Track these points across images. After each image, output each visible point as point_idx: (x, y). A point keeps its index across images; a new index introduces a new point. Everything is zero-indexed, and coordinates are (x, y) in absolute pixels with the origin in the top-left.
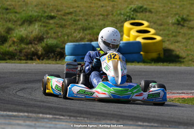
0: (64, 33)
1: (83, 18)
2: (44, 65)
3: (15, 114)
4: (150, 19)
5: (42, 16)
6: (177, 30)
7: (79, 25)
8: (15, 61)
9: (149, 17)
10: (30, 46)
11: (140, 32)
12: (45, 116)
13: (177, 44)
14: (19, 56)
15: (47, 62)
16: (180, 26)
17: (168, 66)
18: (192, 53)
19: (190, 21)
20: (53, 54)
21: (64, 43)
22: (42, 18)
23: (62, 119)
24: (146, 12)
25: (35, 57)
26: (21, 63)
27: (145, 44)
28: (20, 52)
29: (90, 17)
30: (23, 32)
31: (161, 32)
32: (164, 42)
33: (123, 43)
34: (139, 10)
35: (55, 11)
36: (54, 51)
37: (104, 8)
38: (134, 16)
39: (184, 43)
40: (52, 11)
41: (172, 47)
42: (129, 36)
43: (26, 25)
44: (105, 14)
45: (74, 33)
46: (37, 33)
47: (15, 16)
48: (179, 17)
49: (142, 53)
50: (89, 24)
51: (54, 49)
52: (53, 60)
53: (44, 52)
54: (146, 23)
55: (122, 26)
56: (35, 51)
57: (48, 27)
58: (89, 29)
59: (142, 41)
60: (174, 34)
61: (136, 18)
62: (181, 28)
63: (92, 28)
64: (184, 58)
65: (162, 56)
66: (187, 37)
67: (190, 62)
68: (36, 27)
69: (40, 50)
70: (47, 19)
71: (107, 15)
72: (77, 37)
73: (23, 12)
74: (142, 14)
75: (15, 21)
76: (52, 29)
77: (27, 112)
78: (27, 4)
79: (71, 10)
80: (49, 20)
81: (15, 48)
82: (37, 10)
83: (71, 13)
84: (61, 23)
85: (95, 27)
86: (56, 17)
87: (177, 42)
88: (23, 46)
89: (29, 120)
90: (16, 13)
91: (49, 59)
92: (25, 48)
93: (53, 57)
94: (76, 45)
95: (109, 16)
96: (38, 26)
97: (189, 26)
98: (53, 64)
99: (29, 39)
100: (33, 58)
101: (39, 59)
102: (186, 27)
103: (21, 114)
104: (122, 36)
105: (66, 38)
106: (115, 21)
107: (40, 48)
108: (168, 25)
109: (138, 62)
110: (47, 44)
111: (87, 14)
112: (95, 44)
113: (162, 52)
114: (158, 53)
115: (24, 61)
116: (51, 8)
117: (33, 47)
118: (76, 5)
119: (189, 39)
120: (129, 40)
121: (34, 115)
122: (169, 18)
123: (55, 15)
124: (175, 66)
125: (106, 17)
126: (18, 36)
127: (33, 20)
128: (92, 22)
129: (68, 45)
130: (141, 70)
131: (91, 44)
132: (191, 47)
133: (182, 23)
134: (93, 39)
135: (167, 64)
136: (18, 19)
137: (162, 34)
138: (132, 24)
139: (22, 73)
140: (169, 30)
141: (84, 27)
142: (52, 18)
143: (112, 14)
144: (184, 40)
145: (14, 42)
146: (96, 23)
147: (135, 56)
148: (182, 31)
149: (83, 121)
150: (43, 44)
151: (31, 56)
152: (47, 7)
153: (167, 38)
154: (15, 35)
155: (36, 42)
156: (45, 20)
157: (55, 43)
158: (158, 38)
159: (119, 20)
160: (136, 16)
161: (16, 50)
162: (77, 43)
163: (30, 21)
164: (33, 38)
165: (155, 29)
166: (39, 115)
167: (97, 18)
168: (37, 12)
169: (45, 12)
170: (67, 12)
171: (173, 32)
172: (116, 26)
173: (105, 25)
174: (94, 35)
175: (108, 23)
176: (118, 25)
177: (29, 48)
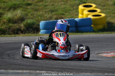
0: (38, 14)
1: (50, 4)
2: (28, 37)
3: (20, 71)
4: (96, 2)
5: (22, 4)
7: (48, 8)
9: (95, 1)
10: (16, 25)
11: (90, 11)
14: (9, 31)
17: (112, 33)
20: (31, 29)
21: (39, 21)
26: (11, 37)
27: (94, 19)
28: (9, 29)
29: (55, 3)
31: (104, 11)
32: (107, 17)
33: (79, 20)
35: (31, 0)
36: (32, 28)
38: (85, 1)
41: (112, 21)
42: (82, 14)
43: (11, 10)
45: (45, 14)
47: (4, 5)
49: (92, 26)
50: (54, 8)
51: (32, 26)
52: (32, 34)
53: (25, 28)
54: (94, 5)
55: (78, 8)
56: (19, 28)
57: (27, 11)
58: (55, 11)
59: (92, 18)
60: (113, 12)
61: (87, 2)
63: (57, 10)
65: (106, 27)
69: (23, 27)
70: (26, 5)
72: (47, 17)
75: (4, 8)
76: (29, 12)
77: (28, 70)
81: (5, 26)
83: (42, 1)
84: (35, 8)
85: (59, 10)
88: (11, 25)
90: (4, 2)
91: (29, 33)
93: (32, 31)
95: (68, 2)
96: (20, 11)
98: (33, 36)
99: (15, 20)
100: (18, 32)
101: (22, 33)
103: (25, 71)
104: (77, 15)
105: (40, 18)
106: (73, 5)
108: (109, 6)
109: (90, 32)
110: (27, 23)
111: (53, 1)
113: (106, 25)
114: (104, 25)
115: (14, 35)
117: (18, 25)
120: (83, 17)
121: (34, 72)
122: (109, 1)
123: (31, 3)
125: (66, 2)
126: (7, 18)
129: (42, 23)
130: (93, 37)
134: (58, 18)
136: (6, 6)
138: (85, 6)
139: (14, 43)
140: (109, 9)
141: (51, 10)
142: (29, 4)
145: (4, 23)
146: (59, 7)
147: (88, 28)
155: (20, 22)
156: (24, 7)
157: (33, 21)
158: (103, 15)
159: (75, 4)
161: (6, 27)
162: (48, 21)
163: (14, 7)
164: (17, 19)
165: (100, 9)
167: (60, 3)
168: (19, 1)
169: (24, 1)
171: (112, 10)
172: (73, 8)
173: (65, 8)
174: (59, 15)
175: (68, 6)
176: (75, 7)
177: (15, 26)
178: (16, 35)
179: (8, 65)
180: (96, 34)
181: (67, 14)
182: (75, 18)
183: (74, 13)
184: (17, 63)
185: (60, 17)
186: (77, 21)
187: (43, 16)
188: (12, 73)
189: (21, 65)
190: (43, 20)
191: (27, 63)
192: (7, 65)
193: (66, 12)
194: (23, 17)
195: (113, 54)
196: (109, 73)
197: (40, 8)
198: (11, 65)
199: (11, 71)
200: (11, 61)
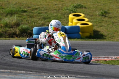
0: (33, 21)
1: (44, 12)
2: (20, 41)
3: (2, 70)
4: (85, 12)
5: (18, 11)
6: (101, 19)
7: (42, 16)
8: (2, 38)
9: (84, 11)
10: (12, 29)
11: (79, 20)
12: (21, 72)
13: (101, 28)
14: (5, 35)
15: (22, 39)
16: (103, 17)
17: (96, 41)
18: (111, 33)
19: (109, 13)
20: (25, 34)
21: (33, 27)
22: (19, 12)
23: (31, 73)
24: (83, 8)
25: (15, 36)
26: (6, 40)
27: (82, 27)
28: (6, 32)
29: (49, 11)
30: (7, 20)
31: (92, 20)
32: (94, 26)
33: (69, 27)
34: (78, 7)
35: (27, 7)
36: (26, 32)
37: (57, 6)
38: (75, 11)
39: (106, 27)
40: (25, 7)
41: (98, 29)
42: (72, 23)
43: (9, 16)
44: (58, 9)
45: (39, 21)
46: (15, 21)
47: (2, 11)
48: (103, 11)
49: (80, 33)
50: (47, 15)
52: (26, 38)
53: (20, 33)
54: (83, 15)
55: (68, 17)
56: (15, 32)
57: (22, 17)
58: (48, 19)
59: (80, 26)
60: (100, 21)
62: (104, 18)
63: (50, 18)
64: (106, 36)
65: (92, 35)
66: (108, 23)
67: (110, 39)
68: (15, 17)
70: (22, 12)
71: (59, 10)
72: (40, 23)
73: (7, 8)
74: (80, 9)
75: (2, 14)
76: (25, 18)
77: (10, 69)
78: (9, 3)
79: (37, 7)
80: (23, 13)
81: (2, 30)
82: (16, 7)
83: (36, 9)
84: (30, 15)
85: (52, 17)
86: (28, 11)
87: (102, 26)
88: (7, 29)
89: (11, 75)
90: (3, 8)
91: (23, 37)
92: (8, 30)
93: (26, 36)
94: (40, 28)
95: (60, 11)
96: (16, 17)
97: (109, 16)
99: (11, 24)
100: (14, 36)
101: (17, 37)
102: (107, 17)
103: (6, 71)
104: (68, 23)
105: (34, 24)
106: (64, 14)
107: (17, 31)
108: (96, 16)
109: (78, 39)
111: (46, 9)
113: (93, 33)
114: (90, 33)
115: (8, 38)
116: (24, 5)
118: (40, 4)
119: (109, 24)
120: (72, 25)
121: (14, 71)
122: (97, 12)
123: (27, 10)
124: (101, 41)
125: (58, 11)
126: (4, 23)
127: (13, 13)
128: (50, 14)
129: (35, 28)
130: (79, 43)
132: (110, 29)
133: (105, 15)
135: (96, 40)
136: (4, 12)
137: (93, 21)
138: (74, 15)
139: (7, 45)
140: (96, 19)
141: (45, 17)
142: (25, 11)
143: (62, 9)
144: (106, 25)
145: (2, 27)
146: (52, 15)
147: (76, 35)
148: (104, 19)
149: (44, 75)
150: (20, 28)
151: (12, 35)
152: (22, 5)
153: (95, 24)
154: (2, 22)
155: (15, 27)
157: (27, 27)
158: (90, 24)
159: (66, 13)
160: (77, 10)
161: (3, 31)
162: (40, 27)
163: (11, 14)
164: (13, 24)
165: (88, 18)
166: (17, 71)
167: (52, 12)
168: (16, 8)
169: (21, 8)
170: (34, 8)
171: (99, 20)
172: (64, 17)
173: (57, 16)
175: (60, 15)
176: (66, 16)
177: (11, 31)
178: (10, 38)
180: (82, 40)
182: (65, 25)
183: (64, 21)
186: (67, 28)
187: (36, 22)
190: (37, 26)
194: (18, 23)
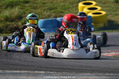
0: (37, 12)
6: (116, 6)
7: (47, 6)
10: (13, 23)
11: (90, 9)
12: (40, 72)
13: (117, 16)
14: (6, 30)
16: (118, 4)
17: (113, 32)
22: (20, 3)
27: (94, 17)
28: (6, 27)
29: (54, 1)
31: (105, 9)
32: (108, 15)
41: (113, 19)
43: (9, 8)
45: (44, 12)
46: (17, 13)
47: (1, 2)
49: (92, 24)
50: (53, 5)
54: (94, 3)
55: (77, 6)
56: (17, 27)
57: (25, 9)
58: (54, 9)
59: (92, 15)
60: (114, 9)
63: (56, 8)
69: (20, 25)
70: (24, 3)
72: (45, 15)
75: (1, 6)
76: (27, 10)
81: (2, 25)
84: (33, 6)
85: (58, 7)
86: (30, 1)
87: (117, 15)
88: (8, 23)
92: (9, 25)
94: (45, 21)
96: (18, 9)
99: (12, 18)
103: (23, 72)
106: (72, 3)
108: (110, 3)
112: (59, 19)
113: (107, 23)
114: (104, 23)
117: (16, 24)
121: (32, 72)
124: (118, 32)
126: (4, 16)
127: (14, 4)
128: (56, 4)
129: (40, 21)
131: (56, 20)
134: (57, 16)
136: (3, 4)
137: (106, 10)
138: (84, 4)
145: (2, 21)
146: (58, 4)
153: (109, 13)
154: (2, 16)
155: (17, 20)
156: (22, 4)
158: (104, 13)
159: (75, 1)
161: (3, 26)
162: (46, 19)
163: (11, 5)
164: (15, 17)
165: (100, 6)
171: (113, 8)
172: (73, 6)
173: (64, 5)
174: (58, 13)
175: (67, 4)
176: (74, 5)
177: (12, 25)
179: (6, 65)
180: (96, 32)
181: (66, 11)
183: (73, 11)
184: (15, 63)
185: (59, 15)
187: (41, 14)
188: (10, 74)
189: (19, 65)
190: (42, 19)
191: (25, 63)
192: (4, 65)
193: (65, 10)
194: (20, 16)
195: (114, 53)
196: (109, 73)
197: (39, 5)
198: (9, 66)
199: (9, 71)
200: (9, 61)
